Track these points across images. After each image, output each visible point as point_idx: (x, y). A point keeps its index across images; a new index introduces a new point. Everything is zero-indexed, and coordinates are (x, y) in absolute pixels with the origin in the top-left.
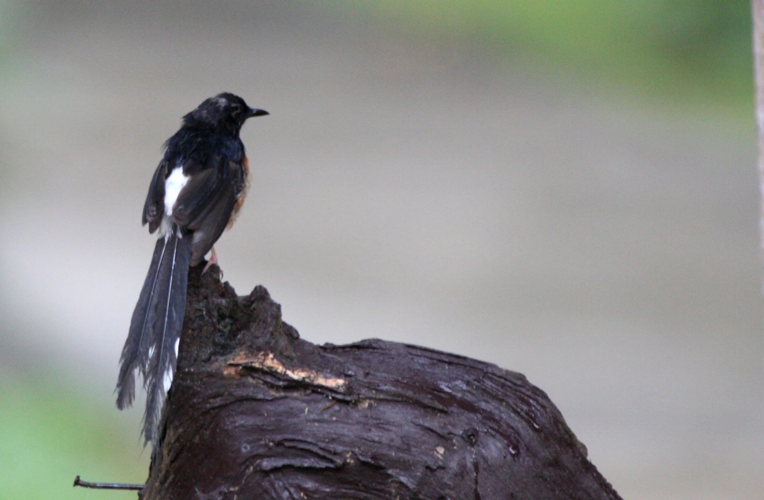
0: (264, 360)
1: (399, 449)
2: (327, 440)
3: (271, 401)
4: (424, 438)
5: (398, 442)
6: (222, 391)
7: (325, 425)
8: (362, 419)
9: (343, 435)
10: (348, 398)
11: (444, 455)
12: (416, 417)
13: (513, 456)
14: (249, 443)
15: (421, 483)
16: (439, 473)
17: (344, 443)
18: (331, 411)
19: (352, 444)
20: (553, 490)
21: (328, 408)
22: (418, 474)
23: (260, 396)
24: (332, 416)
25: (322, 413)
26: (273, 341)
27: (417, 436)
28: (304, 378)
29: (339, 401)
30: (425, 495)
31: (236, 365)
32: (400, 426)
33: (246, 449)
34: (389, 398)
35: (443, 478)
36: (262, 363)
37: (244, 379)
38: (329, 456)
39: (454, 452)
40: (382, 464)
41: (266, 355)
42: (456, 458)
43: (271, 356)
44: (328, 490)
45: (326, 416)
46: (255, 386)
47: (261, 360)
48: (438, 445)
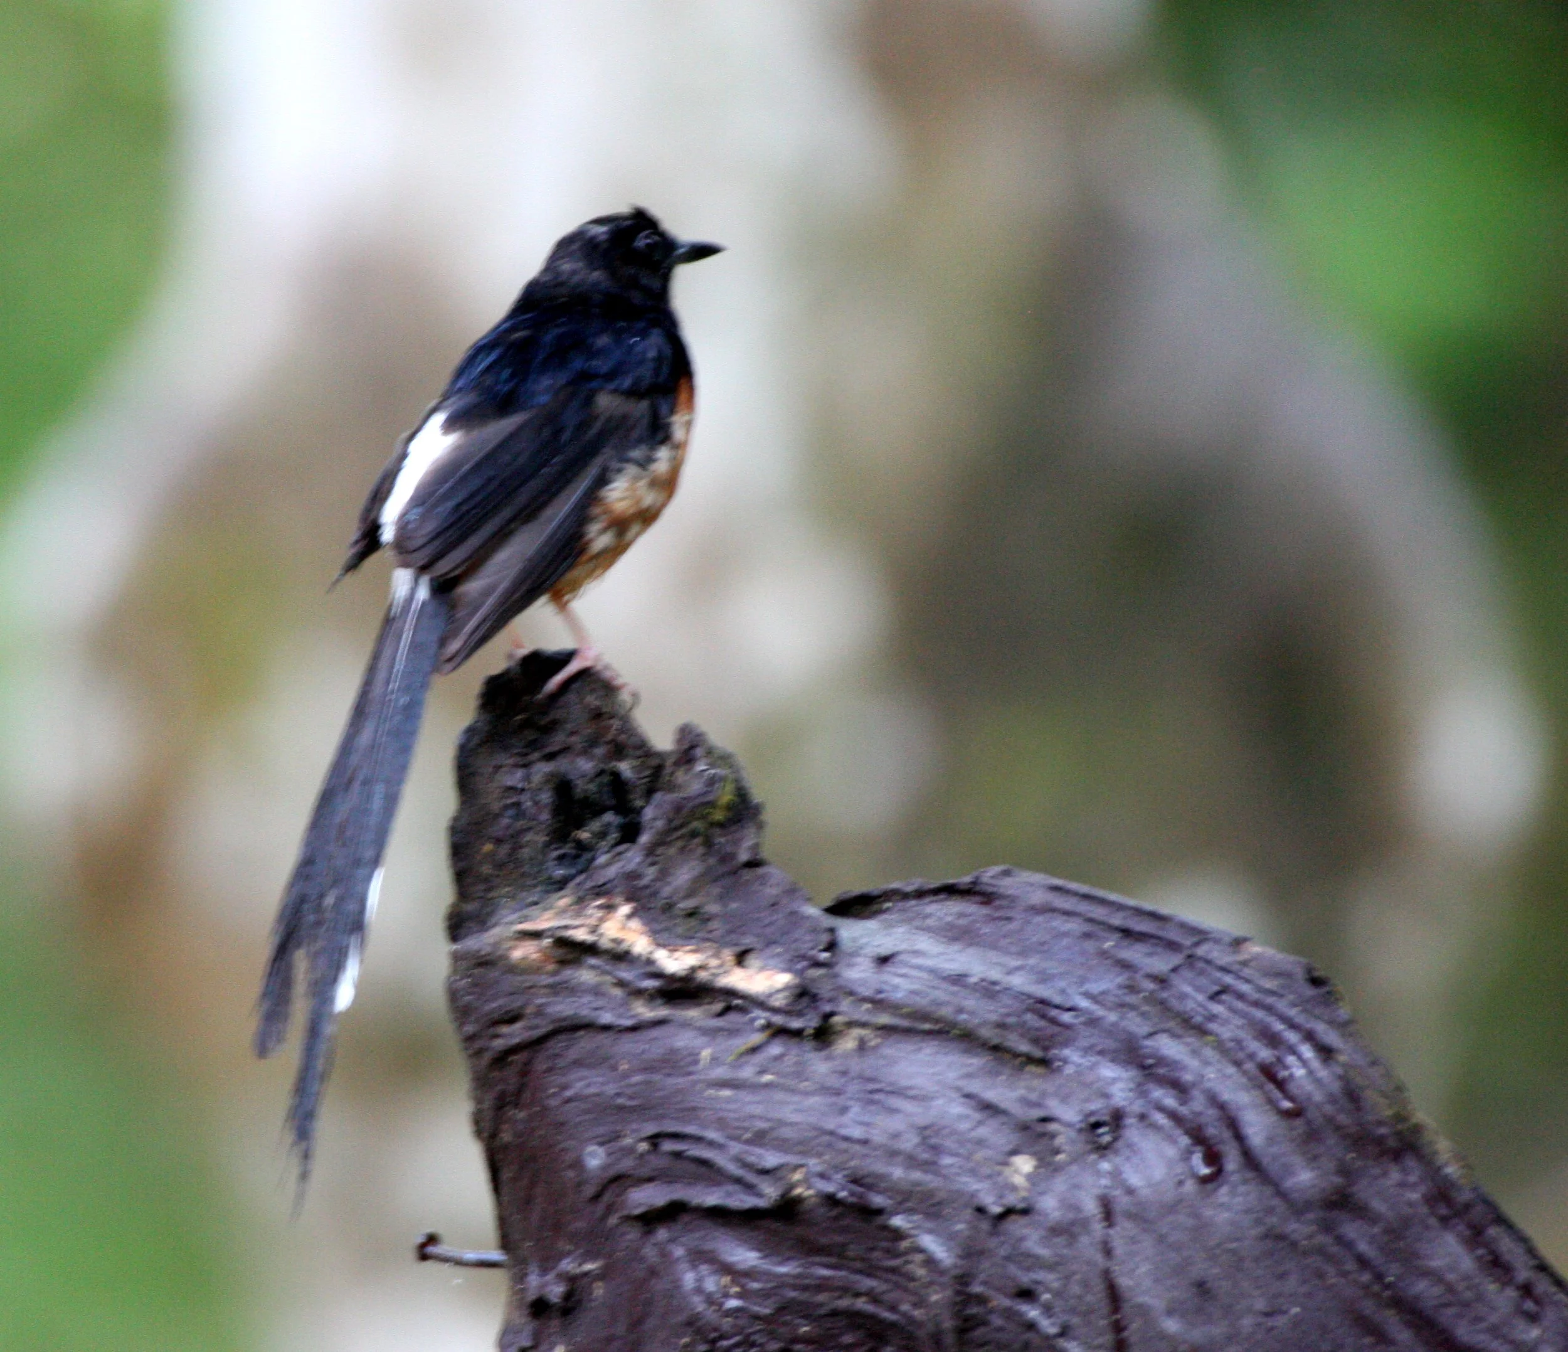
0: (602, 920)
1: (912, 1161)
2: (748, 1135)
3: (634, 1029)
4: (983, 1132)
5: (909, 1142)
6: (516, 1003)
7: (745, 1096)
8: (835, 1082)
9: (781, 1123)
10: (796, 1024)
11: (1029, 1177)
12: (969, 1076)
13: (1205, 1180)
14: (601, 1144)
15: (971, 1252)
16: (1016, 1226)
17: (782, 1145)
18: (759, 1058)
19: (803, 1147)
20: (1321, 1275)
21: (754, 1050)
22: (960, 1227)
23: (606, 1018)
24: (762, 1072)
25: (737, 1064)
26: (651, 873)
27: (964, 1126)
28: (693, 969)
29: (781, 1032)
30: (985, 1283)
31: (536, 935)
32: (922, 1098)
33: (595, 1158)
34: (905, 1023)
35: (1022, 1239)
36: (594, 930)
37: (568, 973)
38: (751, 1178)
39: (1057, 1169)
40: (878, 1200)
41: (610, 908)
42: (1060, 1184)
43: (625, 909)
44: (782, 1270)
45: (747, 1073)
46: (596, 991)
47: (593, 921)
48: (1015, 1152)
